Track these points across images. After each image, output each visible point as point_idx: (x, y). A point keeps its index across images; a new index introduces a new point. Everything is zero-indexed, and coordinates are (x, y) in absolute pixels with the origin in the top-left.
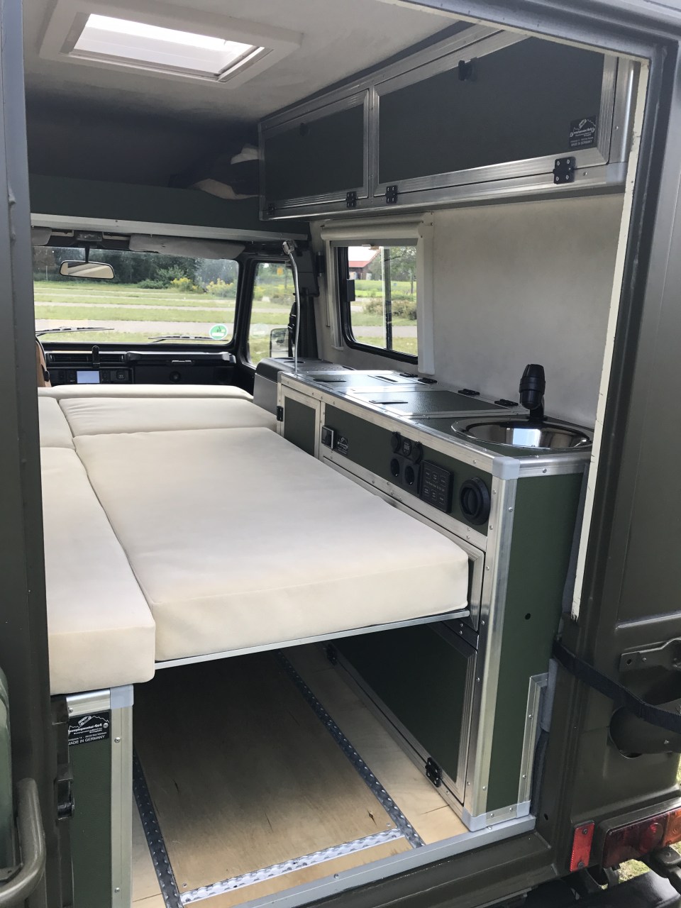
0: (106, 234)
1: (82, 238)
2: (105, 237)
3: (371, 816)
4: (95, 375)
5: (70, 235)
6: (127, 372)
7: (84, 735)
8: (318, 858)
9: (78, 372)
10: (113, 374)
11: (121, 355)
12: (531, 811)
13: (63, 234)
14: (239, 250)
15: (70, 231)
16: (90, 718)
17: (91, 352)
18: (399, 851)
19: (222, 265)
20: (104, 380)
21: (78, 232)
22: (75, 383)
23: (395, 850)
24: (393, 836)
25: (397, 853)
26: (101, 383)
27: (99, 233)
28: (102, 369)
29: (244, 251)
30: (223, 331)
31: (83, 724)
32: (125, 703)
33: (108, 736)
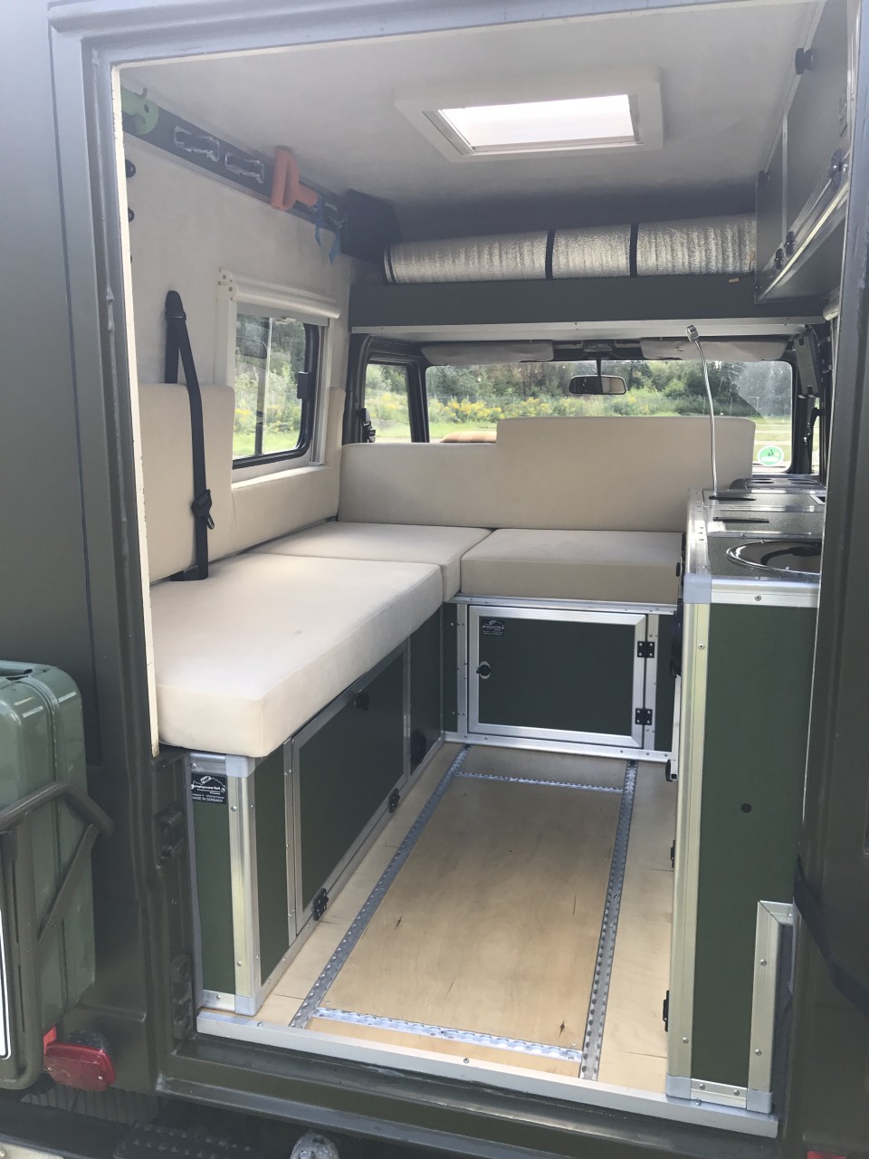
0: (619, 341)
1: (591, 349)
2: (618, 346)
3: (563, 1027)
5: (578, 346)
7: (206, 793)
12: (774, 1110)
13: (572, 346)
14: (781, 347)
15: (579, 342)
16: (210, 779)
19: (769, 368)
21: (587, 342)
23: (556, 1069)
24: (570, 1058)
27: (610, 342)
29: (787, 349)
30: (776, 454)
31: (204, 782)
32: (238, 773)
33: (225, 801)
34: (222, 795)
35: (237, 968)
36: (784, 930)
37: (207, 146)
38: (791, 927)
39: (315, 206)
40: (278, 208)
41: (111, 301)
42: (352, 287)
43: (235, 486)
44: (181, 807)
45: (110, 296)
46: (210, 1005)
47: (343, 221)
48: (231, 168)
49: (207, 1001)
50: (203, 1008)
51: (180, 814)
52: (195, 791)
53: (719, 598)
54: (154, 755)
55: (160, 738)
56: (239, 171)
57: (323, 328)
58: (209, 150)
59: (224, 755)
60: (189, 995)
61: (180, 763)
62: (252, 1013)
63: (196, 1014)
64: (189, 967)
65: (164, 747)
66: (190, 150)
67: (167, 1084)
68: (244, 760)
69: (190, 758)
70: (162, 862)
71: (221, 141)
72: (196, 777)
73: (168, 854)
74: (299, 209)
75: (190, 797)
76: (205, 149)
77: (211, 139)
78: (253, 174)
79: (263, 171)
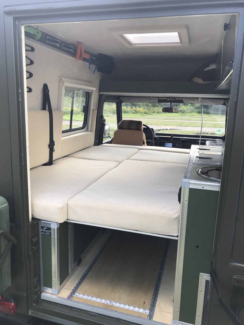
0: (177, 98)
1: (169, 100)
2: (176, 99)
3: (144, 303)
4: (171, 144)
5: (165, 99)
6: (181, 144)
7: (45, 232)
8: (117, 305)
9: (166, 143)
10: (177, 144)
11: (180, 138)
13: (163, 99)
15: (165, 97)
16: (46, 228)
17: (170, 137)
18: (142, 317)
19: (220, 107)
20: (174, 146)
21: (168, 98)
22: (164, 146)
23: (141, 316)
24: (146, 312)
25: (141, 317)
26: (172, 147)
27: (174, 98)
28: (173, 143)
29: (224, 102)
30: (221, 131)
31: (45, 229)
32: (54, 227)
33: (50, 235)
34: (50, 233)
35: (53, 281)
36: (207, 282)
37: (57, 42)
38: (209, 281)
39: (89, 59)
40: (78, 60)
41: (20, 93)
42: (100, 81)
43: (62, 138)
44: (38, 236)
45: (20, 91)
46: (45, 291)
47: (97, 63)
48: (64, 48)
49: (44, 290)
50: (43, 292)
51: (37, 238)
52: (42, 231)
53: (192, 187)
54: (30, 221)
55: (32, 215)
56: (66, 49)
57: (91, 93)
58: (57, 43)
59: (51, 222)
60: (39, 288)
61: (38, 224)
62: (57, 294)
63: (41, 293)
64: (39, 281)
65: (33, 218)
66: (51, 43)
67: (32, 313)
68: (56, 223)
69: (41, 222)
70: (32, 251)
71: (61, 41)
72: (43, 228)
73: (33, 249)
74: (85, 60)
75: (40, 233)
76: (56, 43)
77: (58, 40)
78: (70, 50)
79: (74, 49)
